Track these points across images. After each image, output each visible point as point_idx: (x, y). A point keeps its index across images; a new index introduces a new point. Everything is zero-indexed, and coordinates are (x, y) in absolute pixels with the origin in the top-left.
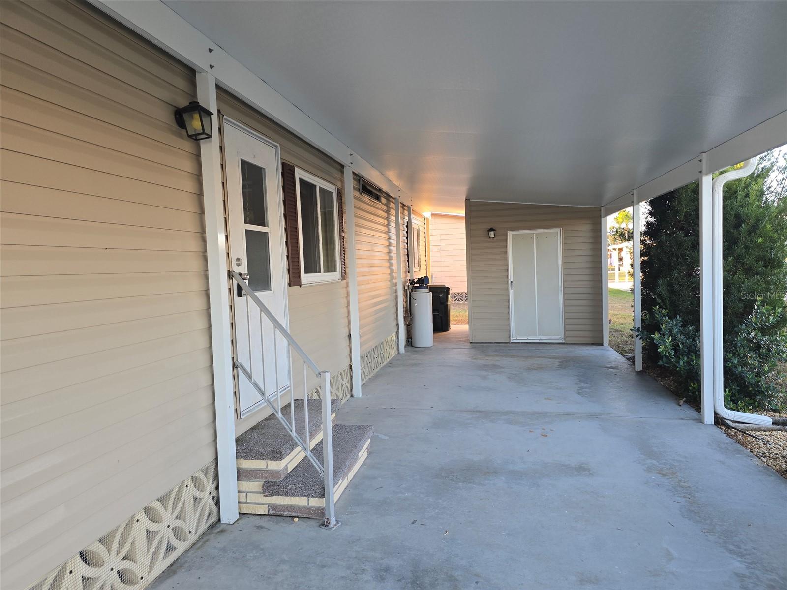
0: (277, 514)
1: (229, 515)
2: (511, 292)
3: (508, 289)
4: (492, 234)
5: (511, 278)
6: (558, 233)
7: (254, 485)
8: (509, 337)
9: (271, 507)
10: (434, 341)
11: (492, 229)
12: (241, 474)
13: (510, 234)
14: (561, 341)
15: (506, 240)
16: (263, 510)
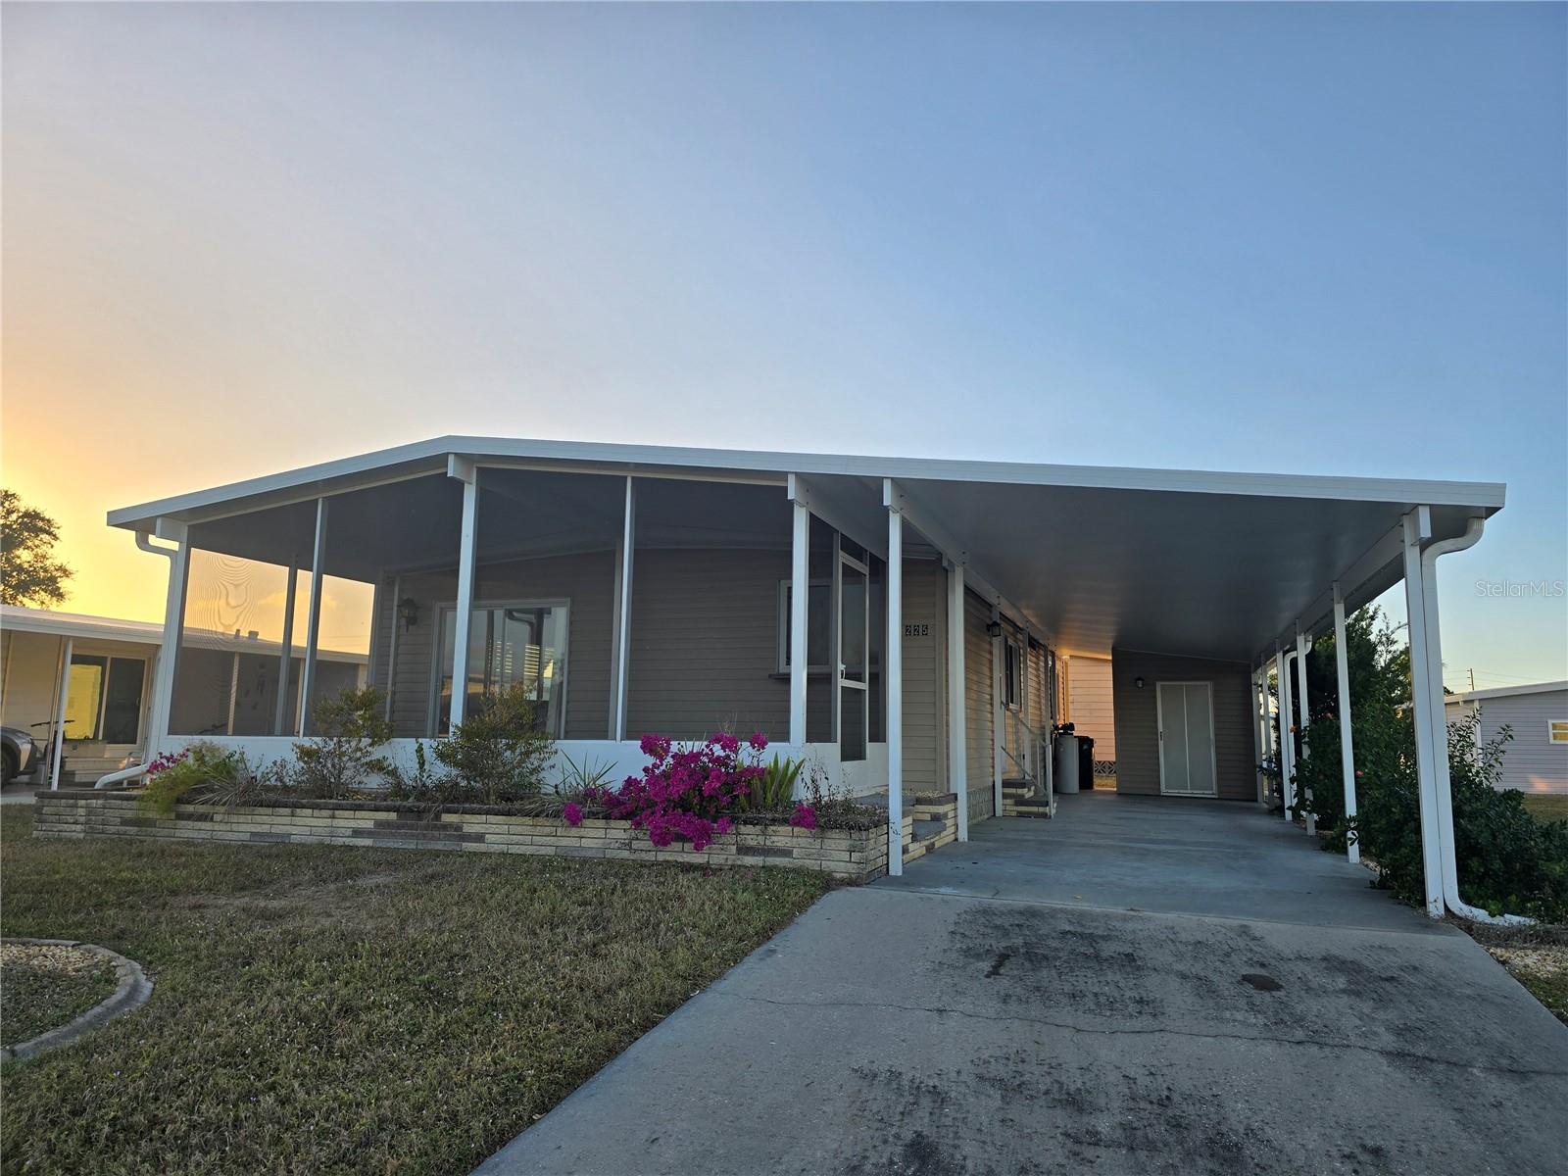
0: (1021, 815)
1: (999, 812)
2: (1161, 743)
3: (1157, 740)
4: (1140, 684)
5: (1160, 728)
6: (1208, 687)
7: (1009, 801)
8: (1159, 789)
9: (1018, 812)
10: (1080, 788)
11: (1139, 679)
12: (1005, 796)
13: (1159, 685)
14: (1213, 796)
15: (1155, 691)
16: (1014, 814)
